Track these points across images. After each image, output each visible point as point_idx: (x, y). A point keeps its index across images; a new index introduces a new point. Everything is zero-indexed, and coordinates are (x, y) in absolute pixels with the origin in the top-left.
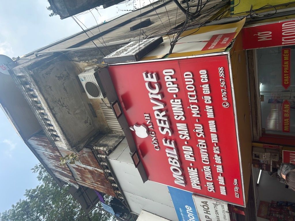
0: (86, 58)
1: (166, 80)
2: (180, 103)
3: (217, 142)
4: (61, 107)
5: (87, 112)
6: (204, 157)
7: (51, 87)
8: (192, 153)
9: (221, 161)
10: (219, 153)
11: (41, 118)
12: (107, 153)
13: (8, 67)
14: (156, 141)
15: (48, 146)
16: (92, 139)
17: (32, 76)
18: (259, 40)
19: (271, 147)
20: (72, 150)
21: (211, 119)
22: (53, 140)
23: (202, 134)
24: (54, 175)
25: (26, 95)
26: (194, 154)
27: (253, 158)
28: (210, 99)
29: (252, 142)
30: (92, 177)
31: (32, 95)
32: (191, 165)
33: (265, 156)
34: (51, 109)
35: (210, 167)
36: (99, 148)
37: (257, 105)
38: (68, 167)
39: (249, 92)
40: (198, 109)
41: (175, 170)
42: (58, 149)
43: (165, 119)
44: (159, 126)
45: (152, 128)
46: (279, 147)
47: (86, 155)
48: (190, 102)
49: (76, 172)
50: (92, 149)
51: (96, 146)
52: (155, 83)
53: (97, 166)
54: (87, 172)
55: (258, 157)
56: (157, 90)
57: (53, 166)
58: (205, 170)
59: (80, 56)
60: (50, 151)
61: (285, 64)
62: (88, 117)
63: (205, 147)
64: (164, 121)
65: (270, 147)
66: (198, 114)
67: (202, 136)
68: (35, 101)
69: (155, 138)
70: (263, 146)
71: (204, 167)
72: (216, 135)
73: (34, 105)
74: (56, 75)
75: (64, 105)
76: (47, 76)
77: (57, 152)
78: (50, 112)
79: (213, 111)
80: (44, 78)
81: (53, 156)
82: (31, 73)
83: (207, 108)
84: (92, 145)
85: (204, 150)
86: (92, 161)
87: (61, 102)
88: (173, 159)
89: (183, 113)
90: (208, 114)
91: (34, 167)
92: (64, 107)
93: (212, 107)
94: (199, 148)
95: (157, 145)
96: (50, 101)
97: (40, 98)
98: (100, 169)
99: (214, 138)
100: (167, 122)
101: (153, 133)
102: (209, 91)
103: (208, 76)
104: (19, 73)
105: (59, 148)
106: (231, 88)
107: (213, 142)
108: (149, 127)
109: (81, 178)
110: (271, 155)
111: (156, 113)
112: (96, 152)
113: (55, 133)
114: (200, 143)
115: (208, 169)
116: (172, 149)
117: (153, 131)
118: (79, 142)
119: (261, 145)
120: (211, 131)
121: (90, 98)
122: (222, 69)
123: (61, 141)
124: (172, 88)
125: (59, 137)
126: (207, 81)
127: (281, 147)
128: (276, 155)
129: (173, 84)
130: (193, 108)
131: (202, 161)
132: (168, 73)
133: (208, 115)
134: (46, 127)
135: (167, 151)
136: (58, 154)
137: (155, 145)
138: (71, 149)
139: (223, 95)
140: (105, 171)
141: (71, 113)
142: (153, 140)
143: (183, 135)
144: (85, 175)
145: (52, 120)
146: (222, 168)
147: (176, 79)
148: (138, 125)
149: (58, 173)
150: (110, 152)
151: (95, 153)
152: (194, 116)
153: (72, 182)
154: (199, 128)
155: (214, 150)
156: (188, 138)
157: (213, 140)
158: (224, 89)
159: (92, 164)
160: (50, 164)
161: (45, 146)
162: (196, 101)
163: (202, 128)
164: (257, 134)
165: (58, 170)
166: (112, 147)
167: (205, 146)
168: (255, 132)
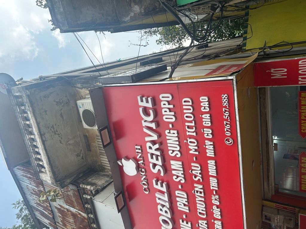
0: (89, 85)
1: (163, 106)
2: (176, 135)
3: (217, 189)
4: (54, 134)
5: (81, 144)
6: (201, 207)
7: (47, 111)
8: (186, 201)
9: (221, 215)
10: (218, 204)
11: (30, 144)
12: (94, 193)
13: (7, 86)
14: (145, 181)
15: (33, 178)
16: (81, 175)
17: (28, 96)
18: (272, 78)
19: (286, 208)
20: (56, 185)
21: (211, 158)
22: (38, 171)
23: (199, 177)
24: (35, 214)
25: (19, 117)
26: (188, 203)
27: (263, 220)
28: (211, 132)
29: (263, 200)
30: (75, 222)
31: (26, 117)
32: (184, 217)
33: (277, 220)
34: (41, 135)
35: (207, 221)
36: (85, 187)
37: (269, 153)
38: (50, 206)
39: (260, 137)
40: (196, 144)
41: (165, 222)
42: (43, 184)
43: (158, 153)
44: (150, 162)
45: (143, 164)
46: (295, 210)
47: (71, 193)
48: (187, 134)
49: (58, 214)
50: (78, 186)
51: (83, 184)
52: (150, 108)
53: (82, 209)
54: (69, 215)
55: (270, 220)
56: (151, 118)
57: (35, 203)
58: (200, 225)
59: (83, 83)
60: (35, 185)
61: (302, 108)
62: (81, 150)
63: (202, 195)
64: (157, 156)
65: (284, 208)
66: (196, 150)
67: (199, 179)
68: (28, 125)
69: (144, 177)
70: (276, 207)
71: (200, 222)
72: (216, 180)
73: (25, 129)
74: (55, 100)
75: (57, 133)
76: (45, 99)
77: (41, 186)
78: (39, 137)
79: (214, 147)
80: (41, 100)
81: (37, 191)
82: (28, 93)
83: (206, 144)
84: (80, 182)
85: (200, 199)
86: (76, 202)
87: (54, 129)
88: (163, 206)
89: (178, 148)
90: (207, 151)
91: (15, 203)
92: (57, 135)
93: (212, 143)
94: (195, 195)
95: (146, 187)
96: (42, 126)
97: (32, 122)
98: (84, 213)
99: (214, 183)
100: (159, 158)
101: (143, 170)
102: (209, 123)
103: (209, 104)
104: (17, 93)
105: (44, 182)
106: (236, 120)
107: (212, 188)
108: (139, 162)
109: (61, 221)
110: (285, 219)
111: (149, 144)
112: (82, 191)
113: (41, 163)
114: (196, 189)
115: (204, 224)
116: (163, 193)
117: (143, 168)
118: (66, 177)
119: (273, 205)
120: (210, 174)
121: (85, 128)
122: (226, 96)
123: (46, 173)
124: (168, 117)
125: (45, 168)
126: (208, 110)
127: (297, 209)
128: (291, 220)
129: (170, 111)
130: (190, 142)
131: (198, 213)
132: (165, 98)
133: (207, 153)
134: (33, 155)
135: (158, 195)
136: (42, 189)
137: (144, 186)
138: (54, 184)
139: (226, 129)
140: (90, 215)
141: (63, 142)
142: (142, 179)
143: (178, 177)
144: (67, 219)
145: (41, 147)
146: (221, 225)
147: (174, 106)
148: (127, 158)
149: (39, 213)
150: (98, 192)
151: (80, 192)
152: (191, 152)
153: (52, 225)
154: (196, 169)
155: (212, 200)
156: (183, 181)
157: (213, 186)
158: (228, 121)
159: (76, 205)
160: (32, 201)
161: (30, 178)
162: (194, 134)
163: (199, 169)
164: (269, 190)
165: (39, 209)
166: (101, 187)
167: (203, 193)
168: (266, 187)
